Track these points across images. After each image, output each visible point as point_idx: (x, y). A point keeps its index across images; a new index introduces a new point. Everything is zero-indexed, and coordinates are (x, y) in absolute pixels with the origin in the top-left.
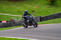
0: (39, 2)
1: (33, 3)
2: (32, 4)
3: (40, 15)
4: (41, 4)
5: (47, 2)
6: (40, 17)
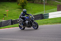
0: (11, 6)
1: (5, 7)
2: (3, 8)
3: (11, 19)
4: (12, 8)
5: (18, 6)
6: (11, 20)
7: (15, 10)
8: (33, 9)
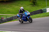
0: (24, 3)
2: (18, 5)
7: (28, 7)
8: (43, 5)
